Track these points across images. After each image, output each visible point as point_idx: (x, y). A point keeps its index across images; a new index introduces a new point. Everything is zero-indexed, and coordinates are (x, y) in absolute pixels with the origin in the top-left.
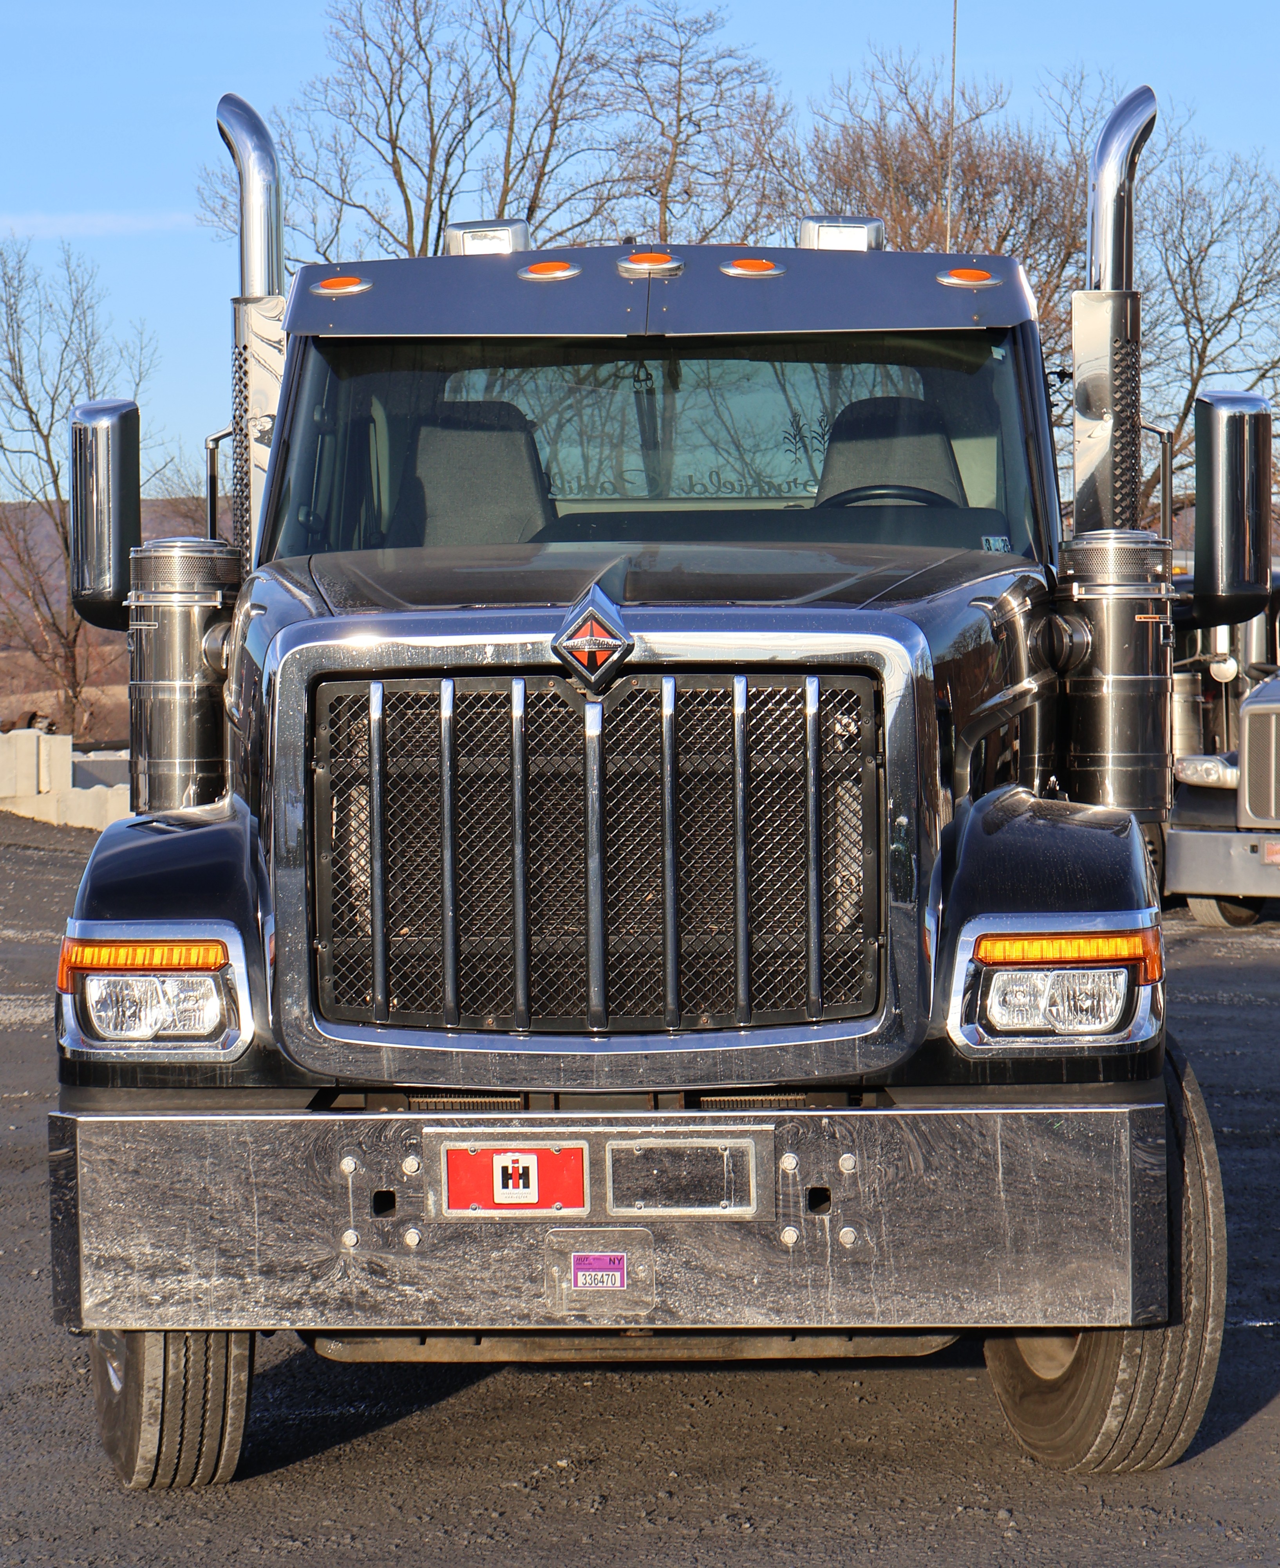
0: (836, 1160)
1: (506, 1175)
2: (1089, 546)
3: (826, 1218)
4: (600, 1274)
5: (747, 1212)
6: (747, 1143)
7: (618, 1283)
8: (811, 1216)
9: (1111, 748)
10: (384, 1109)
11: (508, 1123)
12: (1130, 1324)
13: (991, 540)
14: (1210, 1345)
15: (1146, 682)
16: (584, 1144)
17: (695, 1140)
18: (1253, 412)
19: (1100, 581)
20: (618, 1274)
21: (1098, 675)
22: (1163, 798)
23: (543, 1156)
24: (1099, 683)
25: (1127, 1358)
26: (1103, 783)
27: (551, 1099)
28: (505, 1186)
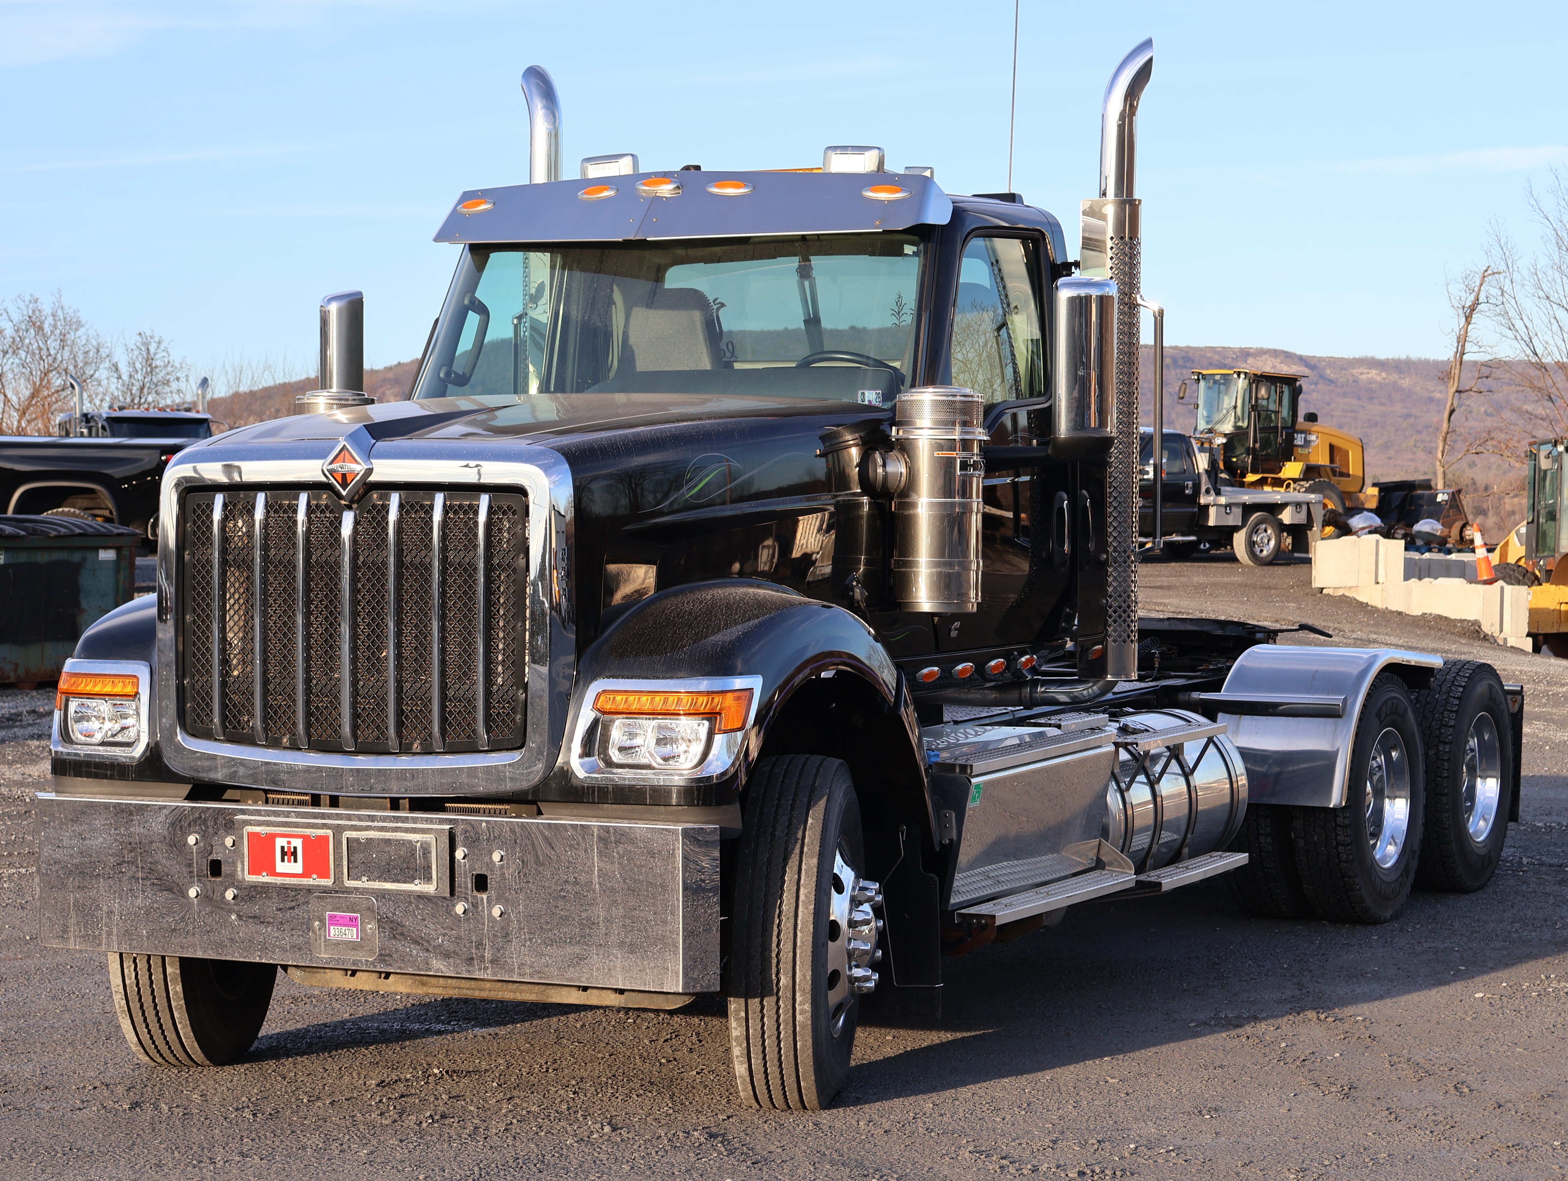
0: (491, 854)
1: (284, 853)
2: (912, 398)
3: (485, 896)
4: (344, 928)
5: (430, 888)
6: (430, 838)
7: (355, 937)
8: (475, 893)
9: (924, 556)
10: (250, 802)
11: (287, 814)
12: (681, 991)
13: (867, 393)
14: (801, 1014)
15: (953, 504)
16: (329, 833)
17: (399, 834)
18: (1099, 294)
19: (918, 425)
20: (355, 929)
21: (914, 498)
22: (967, 594)
23: (306, 839)
24: (913, 505)
25: (736, 1020)
26: (917, 582)
27: (388, 803)
28: (283, 860)
